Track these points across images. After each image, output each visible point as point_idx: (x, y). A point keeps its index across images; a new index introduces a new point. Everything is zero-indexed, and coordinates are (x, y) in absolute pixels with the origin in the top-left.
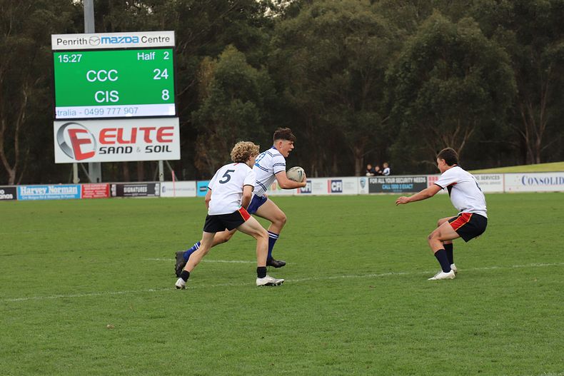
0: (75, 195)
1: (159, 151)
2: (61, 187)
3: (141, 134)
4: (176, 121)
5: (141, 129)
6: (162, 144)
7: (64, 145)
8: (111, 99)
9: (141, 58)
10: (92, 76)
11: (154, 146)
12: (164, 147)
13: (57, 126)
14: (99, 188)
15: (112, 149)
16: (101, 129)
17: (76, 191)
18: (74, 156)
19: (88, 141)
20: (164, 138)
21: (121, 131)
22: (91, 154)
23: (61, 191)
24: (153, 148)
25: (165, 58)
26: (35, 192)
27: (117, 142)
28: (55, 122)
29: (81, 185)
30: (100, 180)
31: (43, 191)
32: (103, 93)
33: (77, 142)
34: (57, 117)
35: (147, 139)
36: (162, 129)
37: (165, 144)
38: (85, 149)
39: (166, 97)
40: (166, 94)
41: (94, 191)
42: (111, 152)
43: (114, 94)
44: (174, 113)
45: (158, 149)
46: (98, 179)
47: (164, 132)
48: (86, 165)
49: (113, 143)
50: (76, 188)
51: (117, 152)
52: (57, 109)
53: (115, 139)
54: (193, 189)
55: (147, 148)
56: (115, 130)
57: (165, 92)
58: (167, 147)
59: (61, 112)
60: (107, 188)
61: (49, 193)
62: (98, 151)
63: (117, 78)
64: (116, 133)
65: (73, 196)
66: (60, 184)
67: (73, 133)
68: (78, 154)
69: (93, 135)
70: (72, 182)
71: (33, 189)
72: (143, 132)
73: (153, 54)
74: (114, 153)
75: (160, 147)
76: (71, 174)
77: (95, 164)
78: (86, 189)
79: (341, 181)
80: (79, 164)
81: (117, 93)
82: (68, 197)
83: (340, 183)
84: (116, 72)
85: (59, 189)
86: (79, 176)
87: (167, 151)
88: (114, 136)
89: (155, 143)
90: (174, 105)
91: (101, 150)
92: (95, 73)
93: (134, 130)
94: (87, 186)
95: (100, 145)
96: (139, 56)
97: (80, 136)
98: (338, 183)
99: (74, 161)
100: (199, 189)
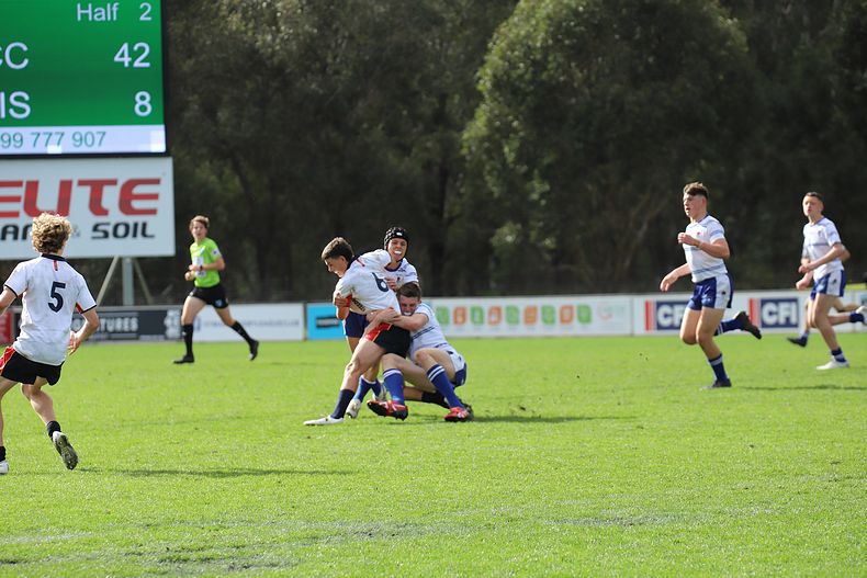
1: (126, 235)
3: (81, 197)
4: (167, 165)
5: (82, 183)
6: (131, 220)
8: (12, 111)
9: (85, 16)
11: (113, 223)
12: (136, 225)
15: (11, 229)
20: (137, 204)
21: (33, 187)
24: (110, 229)
25: (142, 18)
27: (23, 214)
35: (96, 207)
36: (131, 184)
37: (140, 219)
39: (143, 108)
40: (144, 101)
42: (10, 237)
43: (17, 99)
44: (161, 148)
45: (121, 230)
47: (138, 190)
49: (15, 214)
51: (25, 237)
53: (18, 207)
54: (297, 323)
55: (95, 228)
56: (19, 184)
57: (143, 98)
58: (144, 225)
60: (8, 320)
63: (26, 62)
64: (20, 192)
72: (87, 190)
73: (115, 9)
74: (16, 238)
75: (127, 226)
79: (795, 300)
81: (27, 97)
83: (793, 306)
84: (25, 48)
87: (144, 234)
88: (16, 199)
89: (115, 216)
90: (162, 127)
93: (65, 187)
96: (80, 12)
98: (783, 306)
100: (312, 322)
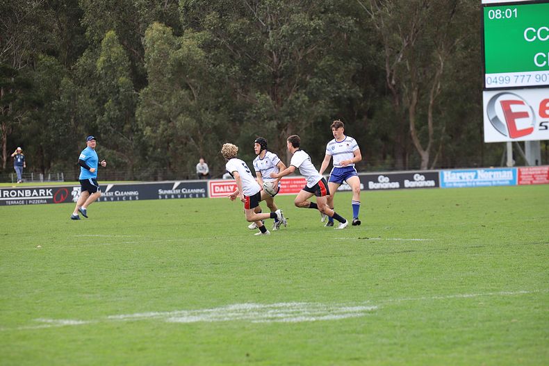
0: (510, 181)
2: (493, 171)
7: (495, 120)
10: (530, 35)
13: (487, 97)
14: (539, 173)
16: (540, 101)
17: (511, 176)
18: (507, 133)
19: (525, 115)
22: (529, 131)
23: (492, 176)
26: (461, 178)
28: (484, 93)
29: (517, 169)
30: (540, 162)
31: (470, 177)
32: (545, 56)
33: (511, 117)
34: (487, 86)
38: (521, 124)
41: (533, 175)
46: (537, 162)
48: (522, 143)
50: (510, 173)
52: (487, 75)
59: (492, 80)
61: (479, 179)
62: (537, 127)
65: (508, 183)
66: (492, 168)
67: (506, 105)
68: (513, 131)
69: (531, 107)
70: (505, 165)
71: (458, 175)
76: (504, 156)
77: (533, 143)
78: (523, 173)
80: (514, 143)
82: (501, 183)
85: (491, 173)
86: (514, 158)
91: (541, 125)
92: (534, 30)
94: (524, 170)
95: (540, 119)
97: (515, 108)
99: (507, 139)
